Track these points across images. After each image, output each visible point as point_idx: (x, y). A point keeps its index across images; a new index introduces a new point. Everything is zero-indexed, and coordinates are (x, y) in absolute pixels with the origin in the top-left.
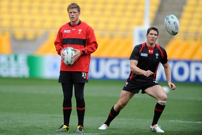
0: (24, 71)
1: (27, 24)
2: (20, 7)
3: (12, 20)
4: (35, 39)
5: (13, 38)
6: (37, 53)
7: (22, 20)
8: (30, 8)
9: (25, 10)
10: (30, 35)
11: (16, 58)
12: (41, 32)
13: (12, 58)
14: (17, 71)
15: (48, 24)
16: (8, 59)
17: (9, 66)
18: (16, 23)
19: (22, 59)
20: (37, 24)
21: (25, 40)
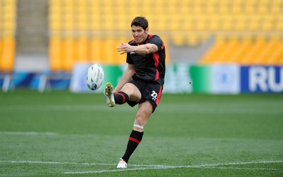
1: (187, 26)
2: (178, 5)
3: (168, 21)
4: (199, 45)
5: (171, 44)
6: (202, 62)
7: (181, 22)
8: (191, 5)
9: (185, 9)
10: (192, 40)
11: (175, 69)
12: (205, 35)
13: (170, 69)
14: (177, 85)
15: (214, 26)
18: (174, 25)
19: (183, 70)
20: (201, 25)
21: (186, 46)
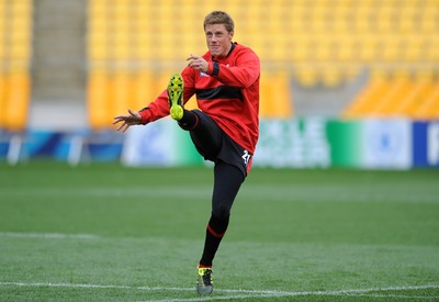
0: (319, 154)
1: (323, 52)
2: (307, 18)
4: (342, 86)
5: (295, 85)
6: (347, 115)
7: (313, 46)
8: (329, 18)
9: (319, 24)
10: (331, 77)
11: (302, 127)
12: (354, 70)
13: (294, 128)
14: (304, 153)
15: (368, 52)
16: (286, 129)
17: (288, 144)
18: (301, 52)
19: (315, 128)
20: (345, 52)
21: (319, 87)
